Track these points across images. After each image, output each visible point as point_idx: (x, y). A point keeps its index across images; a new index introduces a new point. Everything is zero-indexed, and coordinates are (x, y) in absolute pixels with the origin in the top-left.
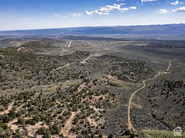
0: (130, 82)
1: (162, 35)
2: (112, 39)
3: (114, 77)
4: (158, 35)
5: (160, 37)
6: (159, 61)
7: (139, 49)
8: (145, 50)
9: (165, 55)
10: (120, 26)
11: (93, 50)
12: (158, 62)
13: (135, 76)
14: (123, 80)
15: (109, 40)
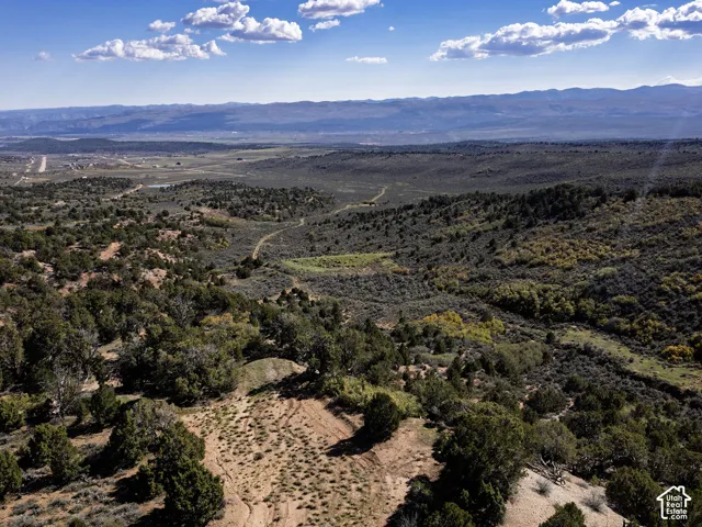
0: (264, 220)
1: (377, 132)
2: (210, 147)
3: (218, 210)
4: (365, 133)
5: (372, 138)
6: (354, 188)
7: (300, 166)
8: (318, 167)
9: (376, 176)
10: (236, 104)
11: (143, 176)
12: (353, 191)
13: (279, 209)
14: (245, 217)
15: (201, 150)
